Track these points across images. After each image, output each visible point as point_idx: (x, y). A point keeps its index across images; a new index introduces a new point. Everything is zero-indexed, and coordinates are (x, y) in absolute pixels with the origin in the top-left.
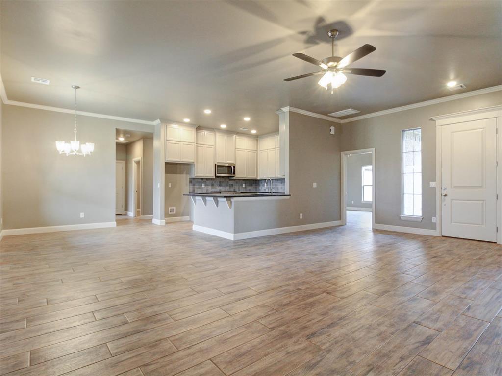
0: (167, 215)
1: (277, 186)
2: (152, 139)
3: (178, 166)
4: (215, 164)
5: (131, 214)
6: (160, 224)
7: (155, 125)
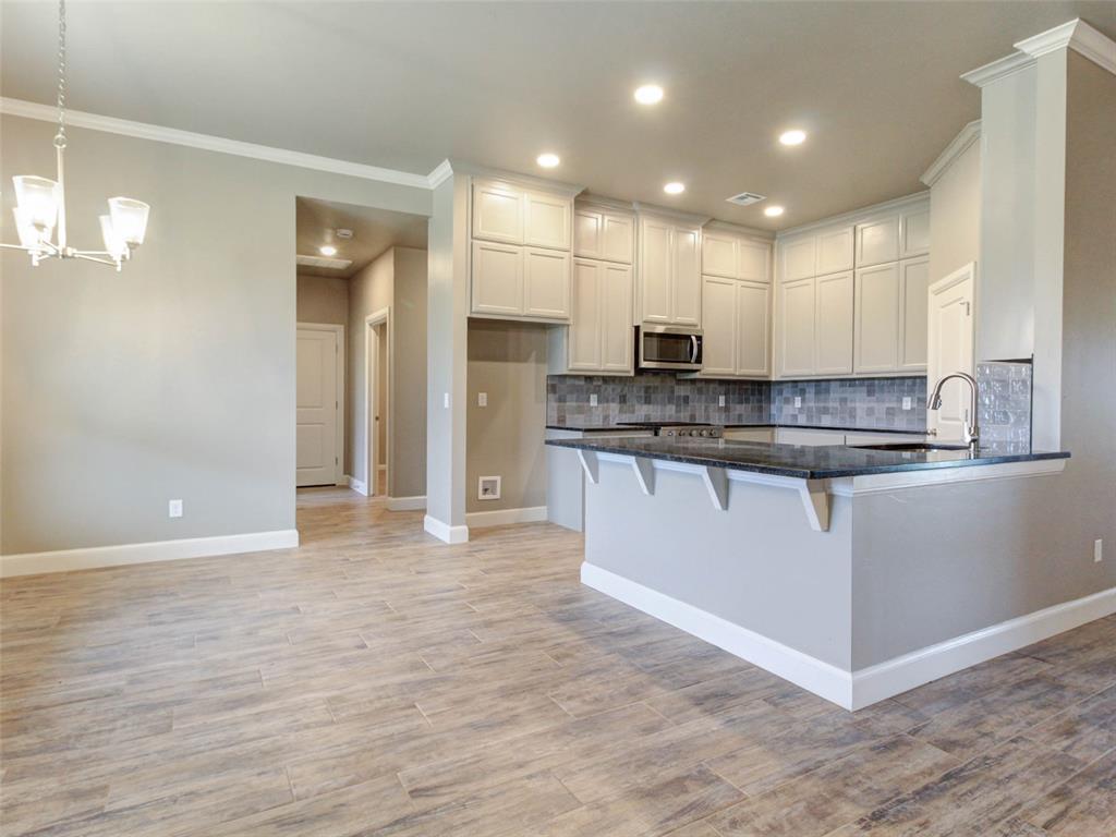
0: (473, 504)
1: (849, 405)
3: (512, 334)
4: (637, 329)
5: (362, 486)
6: (448, 542)
7: (432, 188)
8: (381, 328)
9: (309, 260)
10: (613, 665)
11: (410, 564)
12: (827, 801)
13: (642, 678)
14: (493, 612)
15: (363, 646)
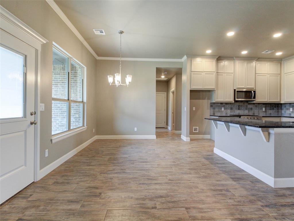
0: (191, 133)
2: (181, 74)
3: (201, 93)
4: (235, 90)
5: (170, 128)
6: (185, 141)
7: (183, 61)
8: (173, 93)
9: (159, 79)
10: (215, 169)
11: (177, 144)
12: (255, 201)
13: (221, 172)
14: (192, 155)
15: (165, 157)
